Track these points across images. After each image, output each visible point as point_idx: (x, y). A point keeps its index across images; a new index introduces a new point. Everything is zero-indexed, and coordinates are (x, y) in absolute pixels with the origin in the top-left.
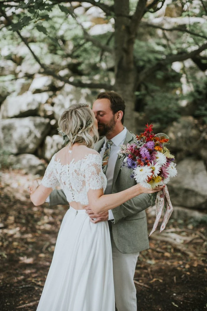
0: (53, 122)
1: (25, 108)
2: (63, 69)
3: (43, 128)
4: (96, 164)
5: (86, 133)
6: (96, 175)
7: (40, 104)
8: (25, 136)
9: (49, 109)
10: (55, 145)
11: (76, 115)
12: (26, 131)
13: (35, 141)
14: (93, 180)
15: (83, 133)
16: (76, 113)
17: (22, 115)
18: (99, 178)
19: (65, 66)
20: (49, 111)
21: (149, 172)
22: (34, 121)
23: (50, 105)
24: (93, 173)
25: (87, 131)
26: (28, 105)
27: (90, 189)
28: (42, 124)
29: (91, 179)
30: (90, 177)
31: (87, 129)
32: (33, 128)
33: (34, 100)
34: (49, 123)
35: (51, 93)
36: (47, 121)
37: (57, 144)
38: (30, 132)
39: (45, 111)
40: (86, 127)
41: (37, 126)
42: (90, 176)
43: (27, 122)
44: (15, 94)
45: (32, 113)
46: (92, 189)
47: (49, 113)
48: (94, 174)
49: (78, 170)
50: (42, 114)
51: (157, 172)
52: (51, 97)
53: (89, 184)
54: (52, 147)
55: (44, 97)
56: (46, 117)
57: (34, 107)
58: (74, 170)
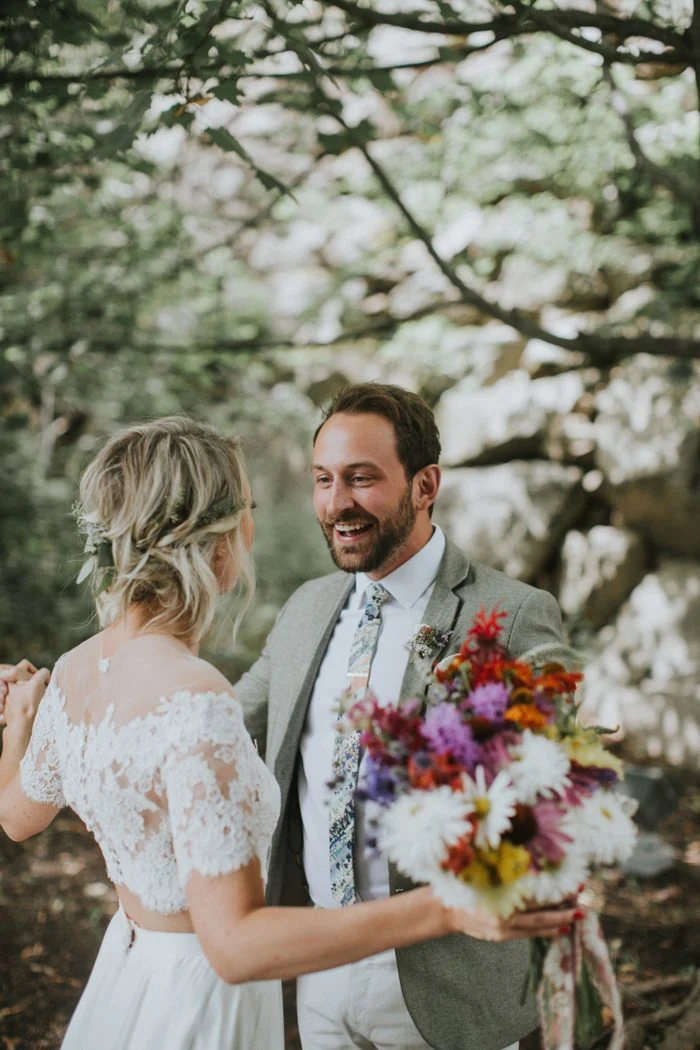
0: (592, 482)
1: (499, 433)
2: (634, 285)
3: (555, 504)
4: (211, 741)
5: (195, 549)
6: (214, 799)
7: (551, 416)
8: (495, 529)
9: (581, 434)
10: (592, 564)
11: (174, 457)
12: (497, 514)
13: (527, 549)
14: (204, 823)
15: (182, 552)
16: (174, 447)
17: (491, 457)
18: (233, 813)
19: (644, 274)
20: (579, 440)
21: (453, 820)
22: (528, 478)
23: (585, 417)
24: (198, 791)
25: (202, 544)
26: (513, 418)
27: (194, 872)
28: (555, 487)
29: (196, 822)
30: (188, 812)
31: (203, 532)
32: (522, 502)
33: (531, 403)
34: (578, 486)
35: (592, 375)
36: (571, 475)
37: (602, 562)
38: (514, 518)
39: (565, 442)
40: (202, 523)
41: (536, 495)
42: (188, 805)
43: (505, 480)
44: (469, 384)
45: (523, 450)
46: (204, 871)
47: (580, 449)
48: (203, 797)
49: (127, 763)
50: (554, 450)
51: (499, 821)
52: (591, 389)
53: (188, 844)
54: (583, 572)
55: (567, 389)
56: (568, 461)
57: (528, 429)
58: (109, 762)
